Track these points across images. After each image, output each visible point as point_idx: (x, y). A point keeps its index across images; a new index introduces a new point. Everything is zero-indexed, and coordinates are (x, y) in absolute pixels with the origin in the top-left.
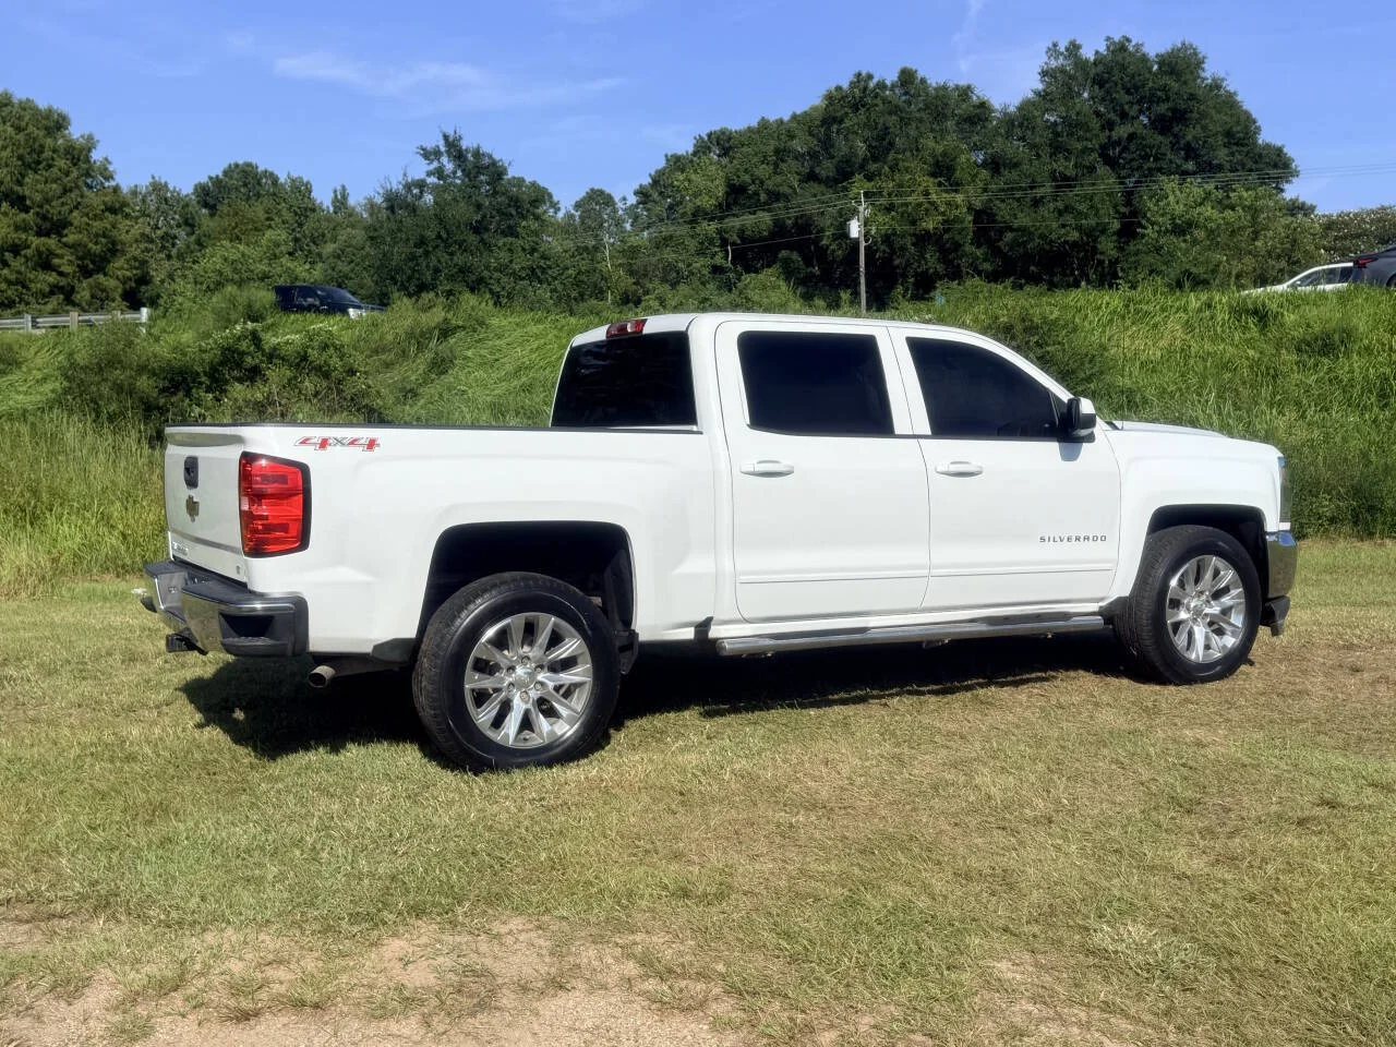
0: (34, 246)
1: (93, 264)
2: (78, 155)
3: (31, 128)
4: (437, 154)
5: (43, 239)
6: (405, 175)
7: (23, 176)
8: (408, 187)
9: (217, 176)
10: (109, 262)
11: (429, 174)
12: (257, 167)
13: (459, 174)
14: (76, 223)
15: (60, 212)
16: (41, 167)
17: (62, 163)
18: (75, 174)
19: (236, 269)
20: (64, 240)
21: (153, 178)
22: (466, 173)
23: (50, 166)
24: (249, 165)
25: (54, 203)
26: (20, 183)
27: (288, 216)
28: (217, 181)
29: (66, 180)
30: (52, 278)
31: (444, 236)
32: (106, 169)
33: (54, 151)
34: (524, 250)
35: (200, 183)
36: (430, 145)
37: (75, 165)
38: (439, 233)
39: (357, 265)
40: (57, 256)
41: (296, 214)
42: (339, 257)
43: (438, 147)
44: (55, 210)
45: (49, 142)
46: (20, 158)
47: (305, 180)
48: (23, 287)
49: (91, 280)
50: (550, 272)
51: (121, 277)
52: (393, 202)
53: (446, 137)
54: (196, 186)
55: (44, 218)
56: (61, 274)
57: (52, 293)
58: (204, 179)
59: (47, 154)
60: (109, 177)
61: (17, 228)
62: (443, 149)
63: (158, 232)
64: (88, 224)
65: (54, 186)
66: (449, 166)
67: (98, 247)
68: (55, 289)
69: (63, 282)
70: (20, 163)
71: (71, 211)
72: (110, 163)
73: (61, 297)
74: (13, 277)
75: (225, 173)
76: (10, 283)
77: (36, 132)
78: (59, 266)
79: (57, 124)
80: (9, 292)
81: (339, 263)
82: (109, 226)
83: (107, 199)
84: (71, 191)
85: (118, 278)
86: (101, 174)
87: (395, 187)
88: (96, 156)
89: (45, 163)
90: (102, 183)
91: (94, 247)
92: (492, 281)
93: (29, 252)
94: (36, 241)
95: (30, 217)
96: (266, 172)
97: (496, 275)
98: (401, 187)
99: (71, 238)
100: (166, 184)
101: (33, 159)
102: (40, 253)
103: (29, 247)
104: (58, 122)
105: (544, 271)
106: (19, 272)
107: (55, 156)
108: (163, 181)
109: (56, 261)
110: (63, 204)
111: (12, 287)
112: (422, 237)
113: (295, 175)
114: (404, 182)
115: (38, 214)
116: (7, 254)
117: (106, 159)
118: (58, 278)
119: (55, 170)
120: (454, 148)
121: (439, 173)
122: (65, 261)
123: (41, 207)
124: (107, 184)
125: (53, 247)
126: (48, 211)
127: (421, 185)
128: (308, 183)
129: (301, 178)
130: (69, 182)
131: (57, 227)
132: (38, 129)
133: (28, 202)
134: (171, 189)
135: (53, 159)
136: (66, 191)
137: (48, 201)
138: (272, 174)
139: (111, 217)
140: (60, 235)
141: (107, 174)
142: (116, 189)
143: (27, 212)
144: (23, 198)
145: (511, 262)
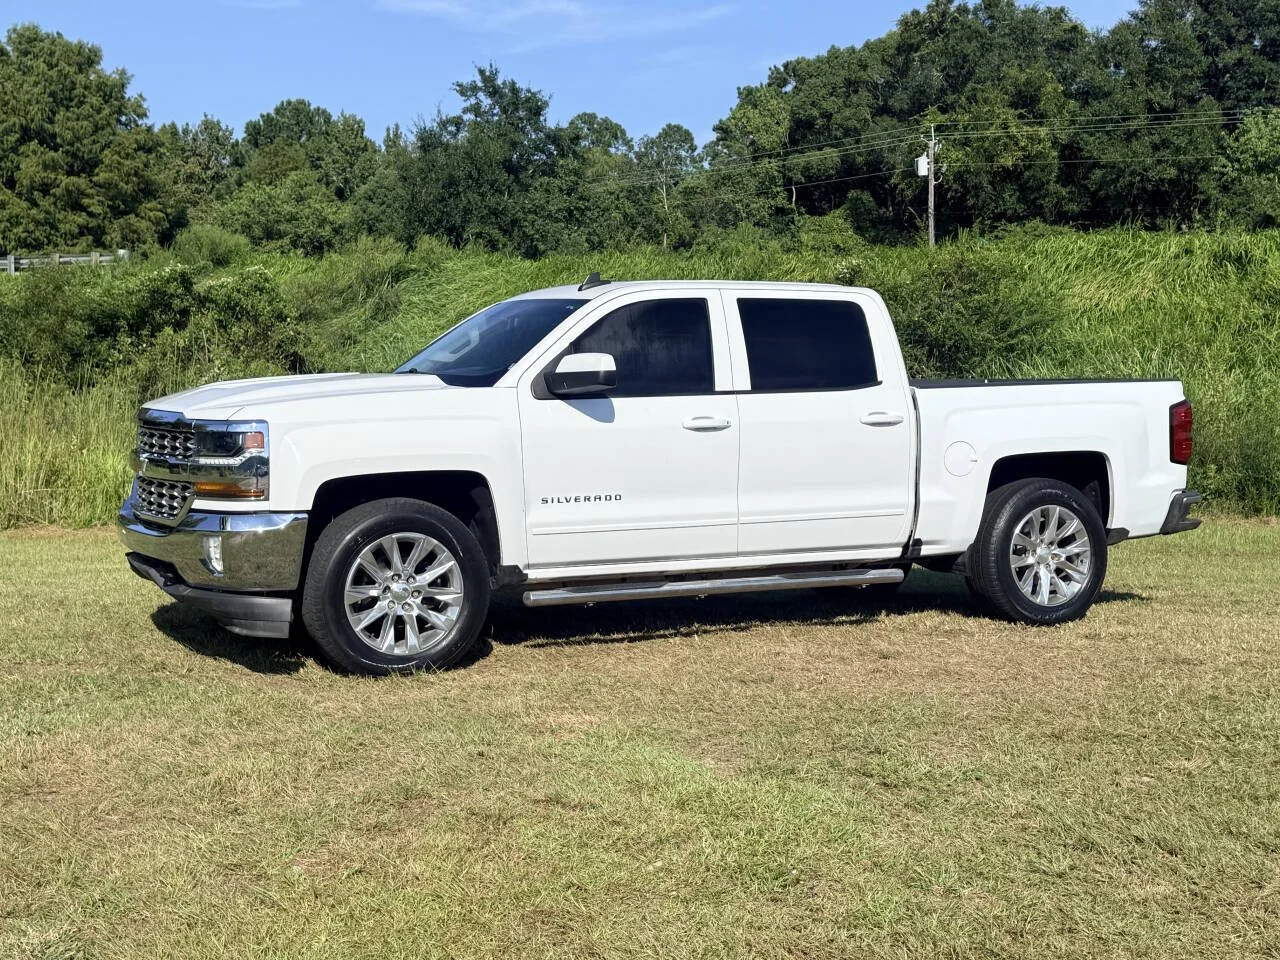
0: (63, 184)
1: (123, 205)
2: (112, 93)
3: (62, 65)
4: (474, 89)
5: (72, 177)
6: (439, 111)
7: (54, 114)
8: (443, 124)
9: (268, 115)
10: (141, 203)
11: (465, 111)
12: (309, 105)
13: (497, 110)
14: (107, 161)
15: (91, 151)
16: (73, 104)
17: (95, 100)
18: (107, 111)
19: (262, 211)
20: (95, 179)
21: (206, 116)
22: (504, 111)
23: (82, 103)
24: (302, 102)
25: (85, 142)
26: (51, 121)
27: (338, 155)
28: (268, 119)
29: (98, 117)
30: (81, 219)
31: (475, 174)
32: (140, 106)
33: (86, 88)
34: (561, 190)
35: (251, 121)
36: (466, 80)
37: (106, 102)
38: (470, 172)
39: (389, 206)
40: (88, 196)
41: (347, 153)
42: (371, 199)
43: (475, 82)
44: (86, 148)
45: (81, 78)
46: (52, 94)
47: (358, 118)
48: (52, 228)
49: (121, 220)
50: (589, 214)
51: (152, 218)
52: (428, 142)
53: (482, 72)
54: (248, 124)
55: (74, 156)
56: (91, 215)
57: (81, 234)
58: (255, 117)
59: (79, 91)
60: (144, 115)
61: (46, 167)
62: (480, 84)
63: (209, 172)
64: (119, 163)
65: (85, 123)
66: (486, 102)
67: (130, 186)
68: (83, 231)
69: (93, 223)
70: (51, 99)
71: (102, 150)
72: (144, 100)
73: (91, 238)
74: (41, 216)
75: (277, 111)
76: (38, 223)
77: (67, 68)
78: (89, 206)
79: (88, 59)
80: (38, 233)
81: (370, 205)
82: (141, 166)
83: (138, 137)
84: (103, 128)
85: (150, 219)
86: (134, 111)
87: (428, 126)
88: (131, 92)
89: (76, 100)
90: (135, 121)
91: (126, 187)
92: (526, 223)
93: (58, 191)
94: (65, 181)
95: (58, 155)
96: (318, 109)
97: (530, 217)
98: (435, 125)
99: (102, 176)
100: (218, 123)
101: (63, 98)
102: (69, 192)
103: (58, 186)
104: (89, 58)
105: (582, 212)
106: (48, 212)
107: (86, 93)
108: (215, 120)
109: (86, 201)
110: (94, 142)
111: (40, 228)
112: (451, 176)
113: (347, 114)
114: (438, 120)
115: (67, 153)
116: (36, 193)
117: (141, 96)
118: (88, 219)
119: (87, 107)
120: (489, 81)
121: (476, 109)
122: (95, 201)
123: (71, 144)
124: (140, 122)
125: (83, 186)
126: (78, 149)
127: (458, 123)
128: (361, 121)
129: (354, 116)
130: (101, 119)
131: (88, 166)
132: (69, 65)
133: (59, 140)
134: (224, 128)
135: (84, 96)
136: (97, 129)
137: (79, 139)
138: (324, 112)
139: (142, 155)
140: (90, 174)
141: (139, 111)
142: (149, 129)
143: (56, 150)
144: (54, 136)
145: (548, 202)
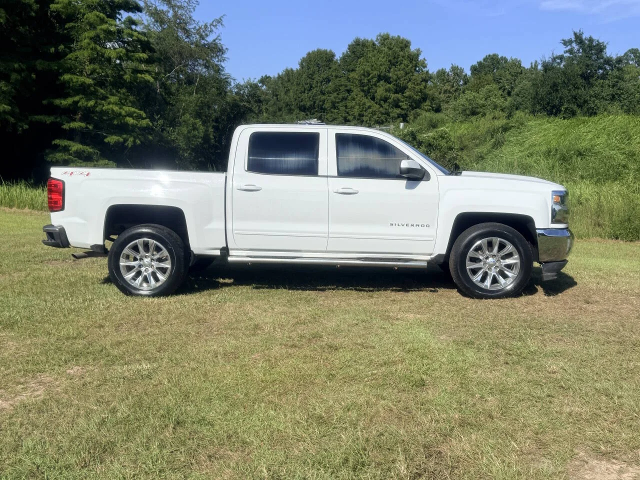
0: (392, 97)
1: (416, 105)
2: (414, 59)
3: (394, 48)
4: (570, 42)
5: (396, 94)
6: (553, 54)
7: (390, 68)
8: (554, 59)
10: (422, 103)
11: (566, 52)
13: (581, 51)
14: (409, 87)
16: (398, 64)
17: (406, 62)
18: (410, 66)
20: (404, 94)
21: (452, 64)
22: (584, 50)
23: (401, 63)
25: (401, 79)
26: (389, 72)
29: (407, 69)
30: (398, 111)
32: (424, 63)
33: (403, 57)
34: (609, 86)
35: (473, 65)
36: (567, 39)
37: (411, 62)
38: (564, 80)
39: (526, 98)
40: (402, 102)
41: (513, 76)
42: (518, 95)
43: (571, 39)
44: (402, 82)
45: (402, 53)
46: (390, 61)
47: (519, 60)
48: (388, 115)
49: (414, 111)
50: (623, 96)
51: (427, 109)
52: (547, 67)
53: (575, 34)
55: (397, 85)
56: (402, 109)
57: (399, 117)
59: (400, 58)
60: (425, 67)
61: (386, 91)
62: (573, 39)
64: (414, 88)
65: (402, 72)
66: (575, 47)
67: (418, 97)
68: (399, 116)
69: (403, 112)
70: (389, 63)
71: (408, 83)
72: (426, 60)
73: (401, 119)
74: (384, 111)
76: (382, 114)
77: (397, 49)
78: (402, 106)
79: (406, 45)
80: (382, 118)
81: (518, 97)
82: (423, 88)
83: (423, 76)
84: (408, 74)
86: (422, 65)
87: (547, 60)
88: (421, 58)
89: (399, 63)
90: (422, 69)
91: (416, 97)
92: (590, 102)
93: (390, 101)
94: (393, 96)
95: (391, 86)
96: (502, 57)
97: (593, 99)
98: (550, 59)
99: (407, 94)
101: (393, 62)
102: (394, 101)
103: (390, 98)
104: (406, 44)
105: (619, 96)
106: (386, 109)
107: (403, 59)
109: (401, 104)
110: (405, 79)
111: (384, 115)
112: (554, 82)
113: (514, 58)
114: (552, 57)
115: (394, 84)
116: (382, 102)
117: (424, 59)
118: (402, 111)
119: (403, 65)
120: (579, 39)
121: (571, 51)
122: (404, 104)
123: (396, 81)
124: (424, 70)
125: (400, 98)
126: (399, 83)
127: (561, 58)
130: (408, 70)
131: (401, 89)
133: (391, 80)
135: (402, 61)
136: (407, 74)
137: (399, 78)
139: (424, 83)
140: (403, 93)
141: (424, 65)
142: (427, 72)
143: (390, 84)
144: (390, 78)
145: (602, 92)
